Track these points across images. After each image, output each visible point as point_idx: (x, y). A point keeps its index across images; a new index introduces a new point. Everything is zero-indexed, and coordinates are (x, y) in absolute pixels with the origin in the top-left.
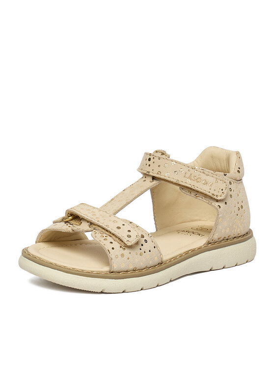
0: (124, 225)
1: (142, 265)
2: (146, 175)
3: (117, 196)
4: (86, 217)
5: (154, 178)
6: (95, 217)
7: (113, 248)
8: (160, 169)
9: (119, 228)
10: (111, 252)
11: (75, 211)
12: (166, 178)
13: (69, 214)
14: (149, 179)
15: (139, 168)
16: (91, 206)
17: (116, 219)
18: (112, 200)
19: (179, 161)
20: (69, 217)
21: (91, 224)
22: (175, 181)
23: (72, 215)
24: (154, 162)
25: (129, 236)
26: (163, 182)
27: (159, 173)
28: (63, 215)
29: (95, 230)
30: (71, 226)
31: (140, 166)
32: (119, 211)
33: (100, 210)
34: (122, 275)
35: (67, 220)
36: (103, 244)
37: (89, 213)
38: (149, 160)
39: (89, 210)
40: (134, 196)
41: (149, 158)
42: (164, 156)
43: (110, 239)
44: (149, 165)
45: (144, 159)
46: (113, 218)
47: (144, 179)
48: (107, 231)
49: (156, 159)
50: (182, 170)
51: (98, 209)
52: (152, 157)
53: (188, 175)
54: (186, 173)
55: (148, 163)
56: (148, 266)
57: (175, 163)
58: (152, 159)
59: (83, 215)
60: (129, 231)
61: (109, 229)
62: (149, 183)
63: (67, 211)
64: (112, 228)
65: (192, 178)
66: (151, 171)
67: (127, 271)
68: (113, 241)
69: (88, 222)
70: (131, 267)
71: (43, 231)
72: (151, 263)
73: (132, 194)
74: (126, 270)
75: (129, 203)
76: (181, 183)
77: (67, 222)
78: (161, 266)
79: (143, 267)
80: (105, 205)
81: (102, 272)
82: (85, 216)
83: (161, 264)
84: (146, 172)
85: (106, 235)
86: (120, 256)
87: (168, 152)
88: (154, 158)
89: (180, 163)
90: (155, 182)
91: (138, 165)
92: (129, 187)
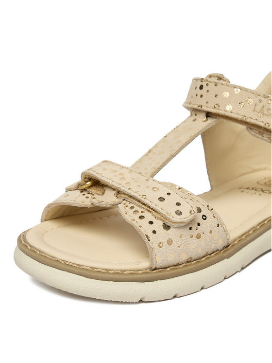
0: (169, 194)
1: (200, 252)
2: (195, 111)
3: (156, 146)
4: (110, 183)
5: (208, 115)
6: (125, 182)
7: (154, 232)
8: (217, 100)
9: (162, 199)
10: (151, 238)
11: (93, 173)
12: (227, 114)
13: (85, 178)
14: (202, 117)
15: (185, 103)
16: (118, 165)
17: (158, 186)
18: (149, 151)
19: (246, 87)
20: (86, 182)
21: (119, 192)
22: (240, 117)
23: (90, 179)
24: (208, 91)
25: (179, 213)
26: (222, 120)
27: (216, 106)
28: (78, 179)
29: (125, 202)
30: (89, 196)
31: (187, 99)
32: (160, 169)
33: (131, 170)
34: (171, 272)
35: (84, 187)
36: (138, 226)
37: (114, 176)
38: (201, 87)
39: (115, 171)
40: (180, 145)
41: (200, 85)
42: (221, 81)
43: (149, 216)
44: (201, 96)
45: (193, 87)
46: (151, 183)
47: (194, 117)
48: (144, 204)
49: (211, 85)
50: (250, 100)
51: (127, 168)
52: (204, 84)
53: (258, 108)
54: (256, 105)
55: (200, 92)
56: (210, 252)
57: (239, 90)
58: (205, 86)
59: (106, 180)
60: (178, 204)
61: (146, 201)
62: (202, 123)
63: (82, 173)
64: (152, 199)
65: (266, 112)
66: (204, 104)
67: (178, 265)
68: (153, 219)
69: (114, 190)
70: (184, 258)
71: (49, 206)
72: (213, 247)
73: (179, 142)
74: (175, 263)
75: (173, 156)
76: (249, 120)
77: (85, 190)
78: (228, 249)
79: (202, 255)
80: (140, 161)
81: (138, 270)
82: (108, 181)
83: (228, 246)
84: (196, 107)
85: (143, 210)
86: (165, 244)
87: (226, 76)
88: (207, 85)
89: (246, 90)
90: (210, 121)
91: (184, 97)
92: (172, 131)
